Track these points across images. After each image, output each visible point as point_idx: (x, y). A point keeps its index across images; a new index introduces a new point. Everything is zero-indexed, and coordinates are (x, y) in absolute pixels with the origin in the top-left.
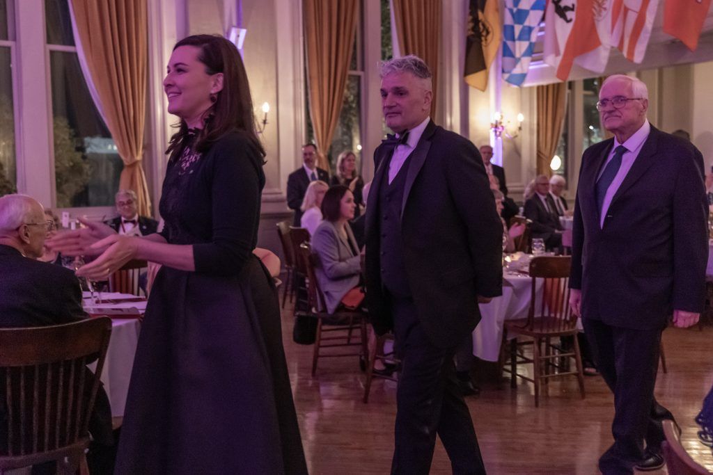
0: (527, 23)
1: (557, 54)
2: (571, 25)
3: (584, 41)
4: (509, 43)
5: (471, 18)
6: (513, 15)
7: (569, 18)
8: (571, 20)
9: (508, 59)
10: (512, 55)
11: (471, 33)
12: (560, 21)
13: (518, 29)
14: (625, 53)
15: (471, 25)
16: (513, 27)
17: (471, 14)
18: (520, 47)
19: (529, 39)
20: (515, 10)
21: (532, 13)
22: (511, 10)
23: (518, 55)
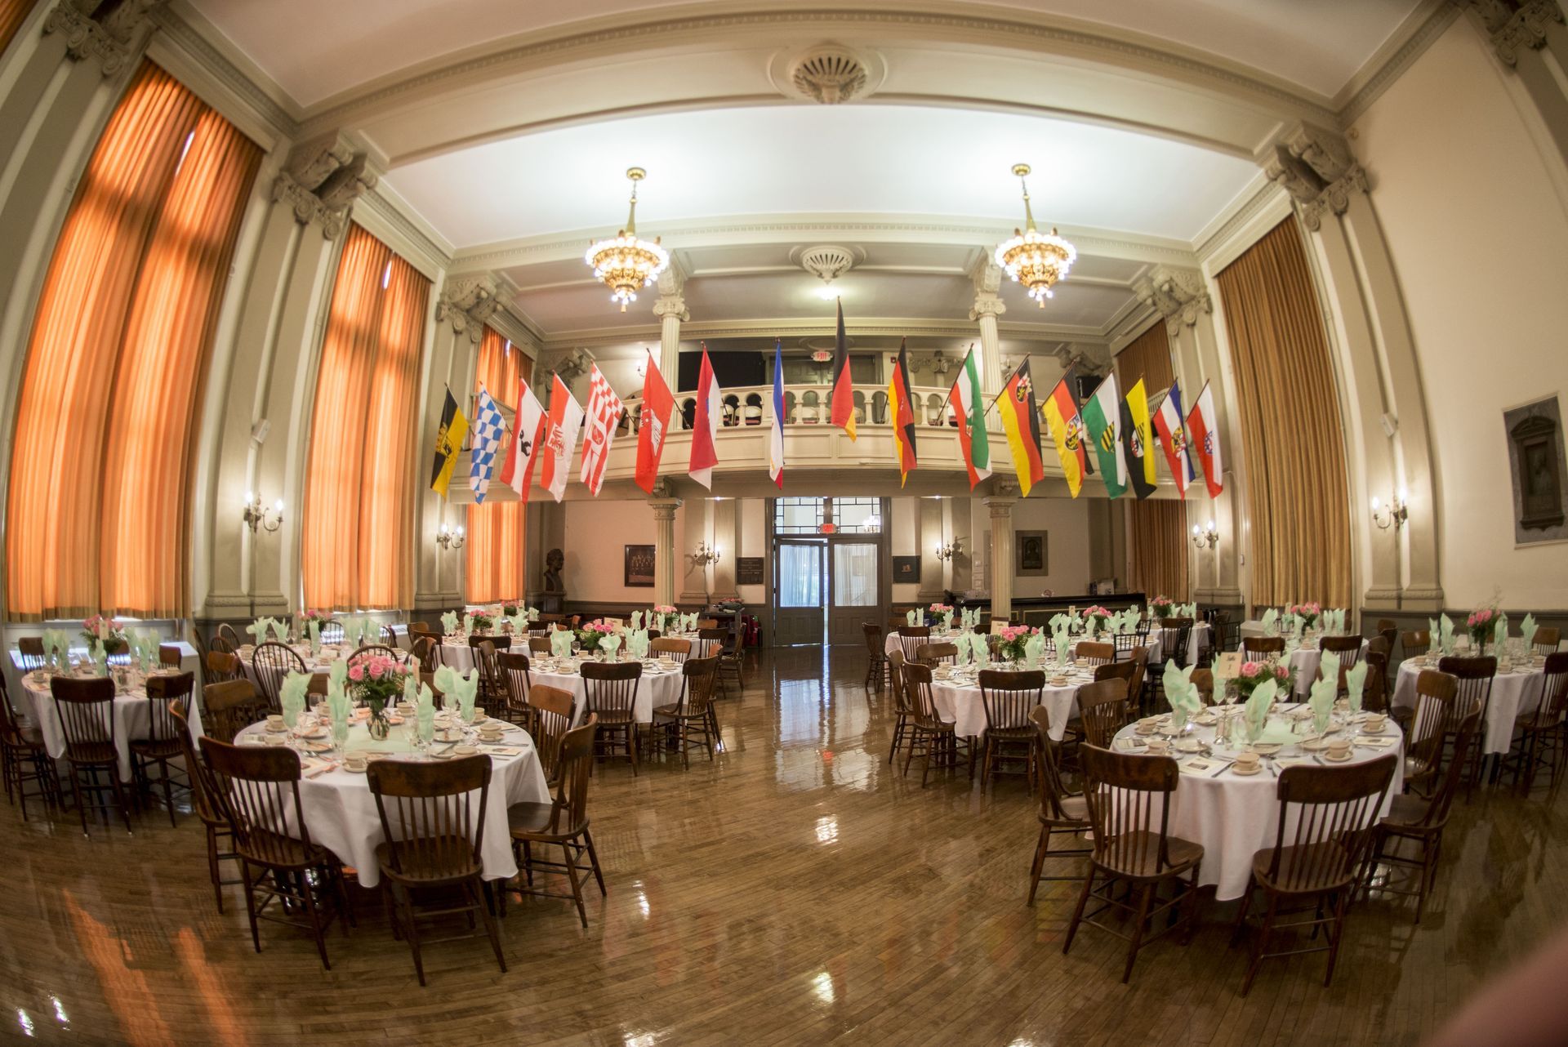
2: (529, 457)
7: (528, 452)
8: (529, 454)
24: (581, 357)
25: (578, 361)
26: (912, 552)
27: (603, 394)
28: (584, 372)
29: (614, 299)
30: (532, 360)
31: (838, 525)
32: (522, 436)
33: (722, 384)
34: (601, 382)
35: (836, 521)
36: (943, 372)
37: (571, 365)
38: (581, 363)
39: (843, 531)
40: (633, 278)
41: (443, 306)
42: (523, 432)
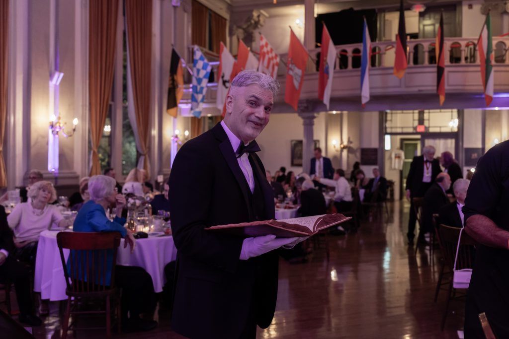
0: (202, 85)
4: (195, 95)
5: (171, 78)
6: (197, 80)
9: (195, 104)
11: (171, 86)
13: (199, 87)
15: (171, 82)
17: (171, 76)
18: (199, 97)
19: (202, 93)
20: (198, 77)
21: (204, 79)
22: (196, 78)
23: (199, 101)
24: (259, 16)
25: (257, 19)
27: (268, 53)
28: (262, 26)
30: (225, 20)
32: (223, 77)
33: (336, 43)
34: (267, 45)
35: (426, 124)
37: (253, 22)
38: (259, 21)
39: (431, 130)
42: (224, 74)
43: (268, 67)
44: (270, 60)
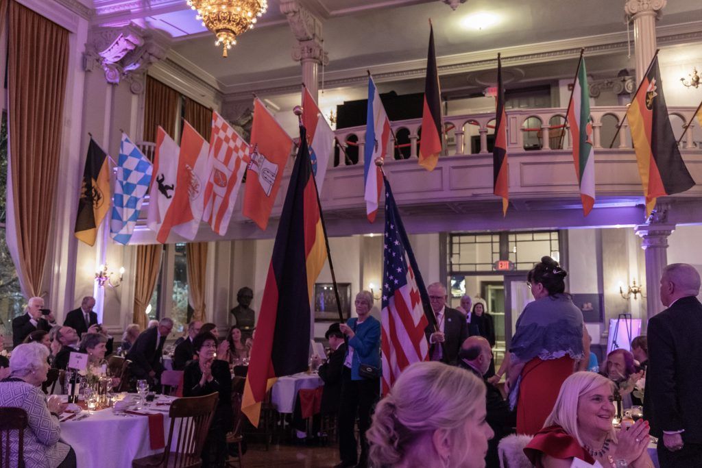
0: (133, 194)
1: (159, 222)
2: (170, 201)
3: (180, 213)
4: (118, 209)
5: (84, 184)
6: (122, 186)
7: (169, 195)
8: (170, 197)
9: (116, 222)
10: (120, 219)
12: (162, 196)
13: (126, 198)
14: (213, 227)
16: (122, 196)
17: (85, 180)
18: (128, 213)
19: (135, 207)
20: (124, 182)
21: (138, 186)
22: (121, 183)
23: (125, 219)
26: (595, 291)
27: (227, 140)
29: (217, 44)
30: (212, 111)
31: (514, 261)
34: (225, 127)
35: (512, 258)
36: (629, 94)
40: (229, 21)
41: (88, 57)
42: (163, 175)
43: (226, 162)
44: (230, 151)
